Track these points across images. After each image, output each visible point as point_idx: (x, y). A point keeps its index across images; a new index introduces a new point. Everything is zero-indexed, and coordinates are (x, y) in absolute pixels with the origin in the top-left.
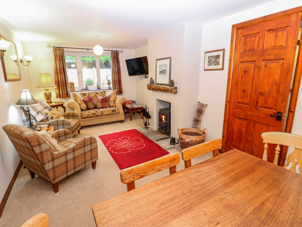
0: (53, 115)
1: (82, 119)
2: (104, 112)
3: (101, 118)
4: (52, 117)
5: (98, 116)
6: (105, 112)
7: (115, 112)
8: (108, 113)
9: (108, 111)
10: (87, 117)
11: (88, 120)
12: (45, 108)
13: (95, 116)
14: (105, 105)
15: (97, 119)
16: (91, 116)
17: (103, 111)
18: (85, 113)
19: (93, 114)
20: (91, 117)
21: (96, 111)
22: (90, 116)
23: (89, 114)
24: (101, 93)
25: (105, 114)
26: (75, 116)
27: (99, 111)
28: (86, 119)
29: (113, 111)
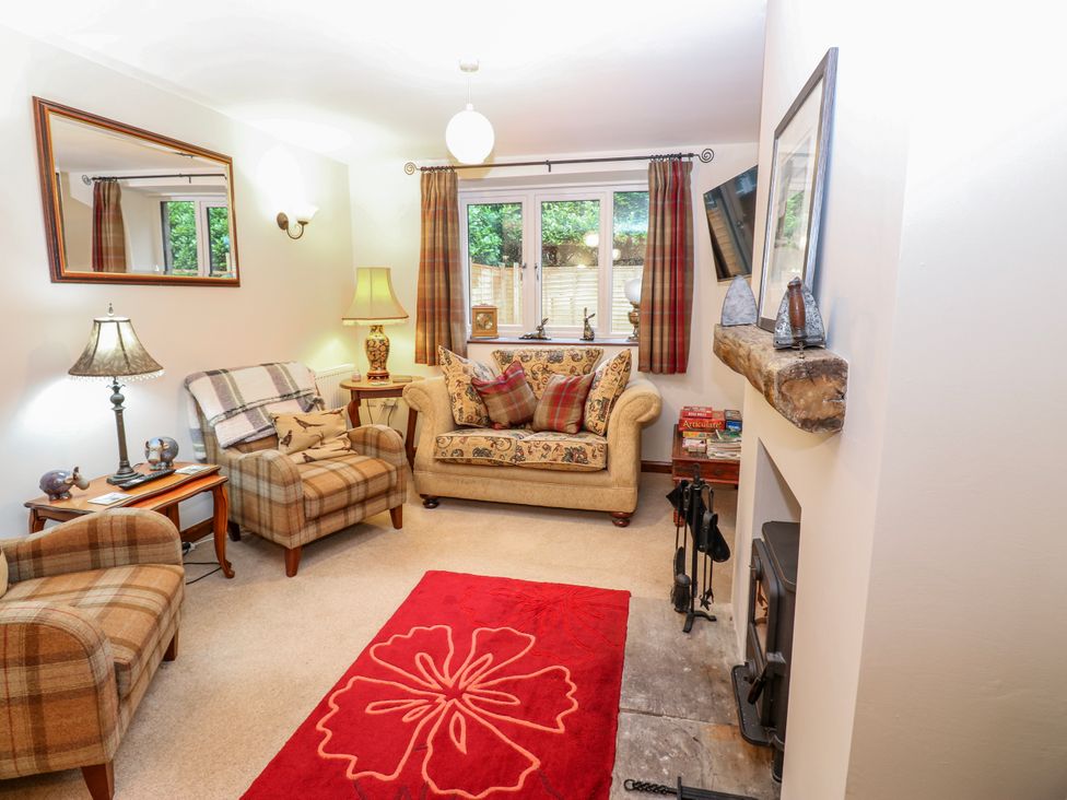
0: (297, 430)
1: (438, 465)
2: (526, 453)
3: (514, 478)
4: (289, 436)
5: (500, 465)
6: (530, 452)
7: (583, 461)
8: (543, 460)
9: (547, 448)
10: (453, 462)
11: (458, 475)
12: (285, 397)
13: (485, 461)
14: (561, 416)
15: (497, 477)
16: (469, 460)
17: (525, 447)
18: (448, 441)
19: (478, 452)
20: (469, 463)
21: (494, 442)
22: (465, 457)
23: (460, 446)
24: (573, 358)
25: (529, 460)
26: (384, 449)
27: (507, 445)
28: (452, 468)
29: (571, 454)
